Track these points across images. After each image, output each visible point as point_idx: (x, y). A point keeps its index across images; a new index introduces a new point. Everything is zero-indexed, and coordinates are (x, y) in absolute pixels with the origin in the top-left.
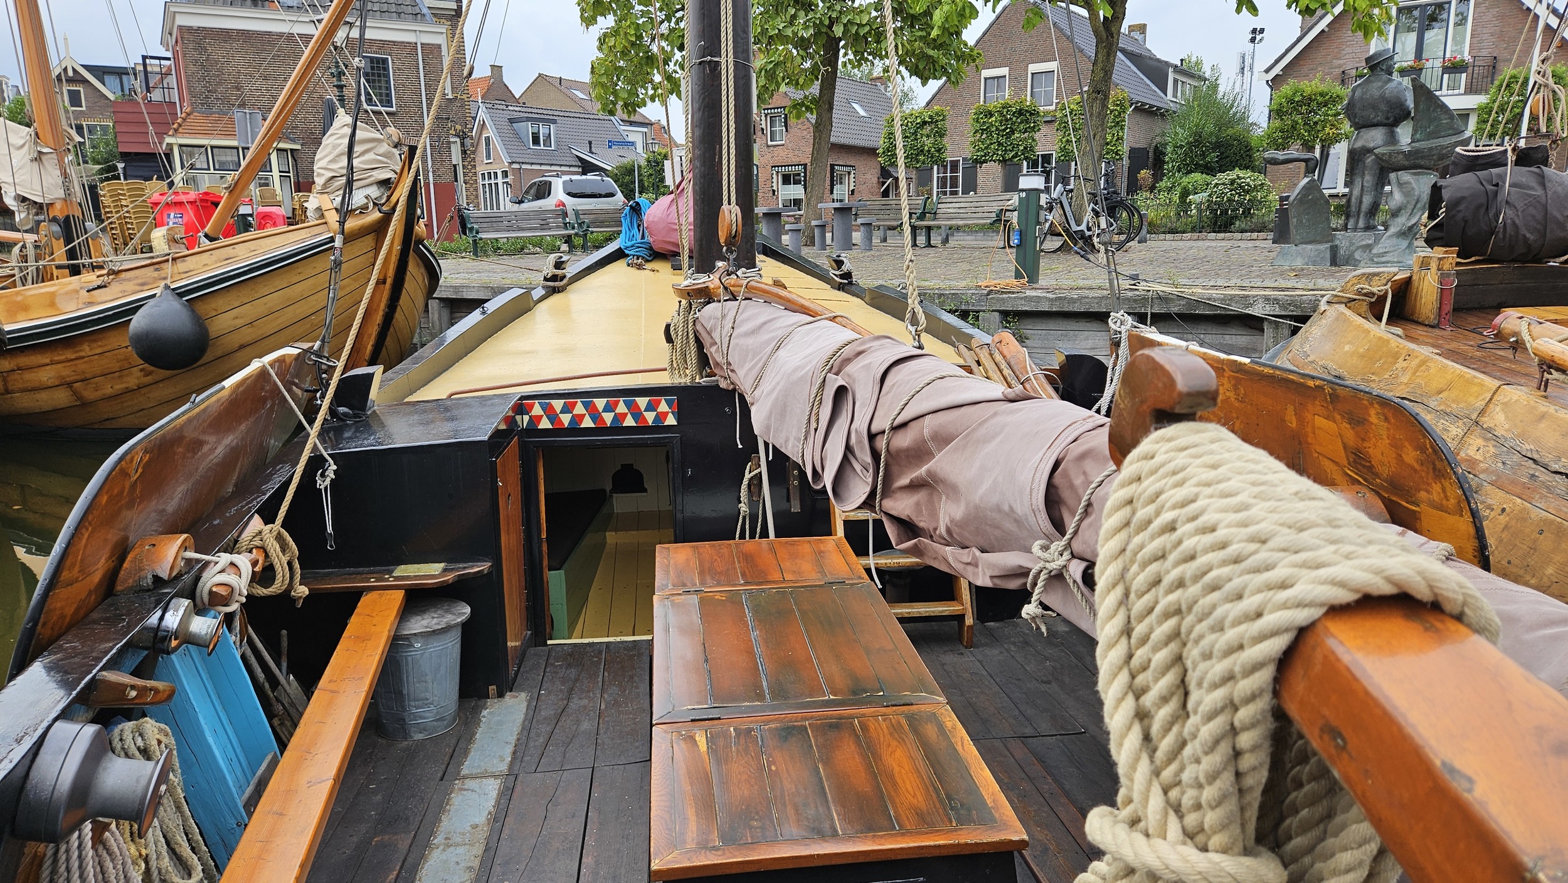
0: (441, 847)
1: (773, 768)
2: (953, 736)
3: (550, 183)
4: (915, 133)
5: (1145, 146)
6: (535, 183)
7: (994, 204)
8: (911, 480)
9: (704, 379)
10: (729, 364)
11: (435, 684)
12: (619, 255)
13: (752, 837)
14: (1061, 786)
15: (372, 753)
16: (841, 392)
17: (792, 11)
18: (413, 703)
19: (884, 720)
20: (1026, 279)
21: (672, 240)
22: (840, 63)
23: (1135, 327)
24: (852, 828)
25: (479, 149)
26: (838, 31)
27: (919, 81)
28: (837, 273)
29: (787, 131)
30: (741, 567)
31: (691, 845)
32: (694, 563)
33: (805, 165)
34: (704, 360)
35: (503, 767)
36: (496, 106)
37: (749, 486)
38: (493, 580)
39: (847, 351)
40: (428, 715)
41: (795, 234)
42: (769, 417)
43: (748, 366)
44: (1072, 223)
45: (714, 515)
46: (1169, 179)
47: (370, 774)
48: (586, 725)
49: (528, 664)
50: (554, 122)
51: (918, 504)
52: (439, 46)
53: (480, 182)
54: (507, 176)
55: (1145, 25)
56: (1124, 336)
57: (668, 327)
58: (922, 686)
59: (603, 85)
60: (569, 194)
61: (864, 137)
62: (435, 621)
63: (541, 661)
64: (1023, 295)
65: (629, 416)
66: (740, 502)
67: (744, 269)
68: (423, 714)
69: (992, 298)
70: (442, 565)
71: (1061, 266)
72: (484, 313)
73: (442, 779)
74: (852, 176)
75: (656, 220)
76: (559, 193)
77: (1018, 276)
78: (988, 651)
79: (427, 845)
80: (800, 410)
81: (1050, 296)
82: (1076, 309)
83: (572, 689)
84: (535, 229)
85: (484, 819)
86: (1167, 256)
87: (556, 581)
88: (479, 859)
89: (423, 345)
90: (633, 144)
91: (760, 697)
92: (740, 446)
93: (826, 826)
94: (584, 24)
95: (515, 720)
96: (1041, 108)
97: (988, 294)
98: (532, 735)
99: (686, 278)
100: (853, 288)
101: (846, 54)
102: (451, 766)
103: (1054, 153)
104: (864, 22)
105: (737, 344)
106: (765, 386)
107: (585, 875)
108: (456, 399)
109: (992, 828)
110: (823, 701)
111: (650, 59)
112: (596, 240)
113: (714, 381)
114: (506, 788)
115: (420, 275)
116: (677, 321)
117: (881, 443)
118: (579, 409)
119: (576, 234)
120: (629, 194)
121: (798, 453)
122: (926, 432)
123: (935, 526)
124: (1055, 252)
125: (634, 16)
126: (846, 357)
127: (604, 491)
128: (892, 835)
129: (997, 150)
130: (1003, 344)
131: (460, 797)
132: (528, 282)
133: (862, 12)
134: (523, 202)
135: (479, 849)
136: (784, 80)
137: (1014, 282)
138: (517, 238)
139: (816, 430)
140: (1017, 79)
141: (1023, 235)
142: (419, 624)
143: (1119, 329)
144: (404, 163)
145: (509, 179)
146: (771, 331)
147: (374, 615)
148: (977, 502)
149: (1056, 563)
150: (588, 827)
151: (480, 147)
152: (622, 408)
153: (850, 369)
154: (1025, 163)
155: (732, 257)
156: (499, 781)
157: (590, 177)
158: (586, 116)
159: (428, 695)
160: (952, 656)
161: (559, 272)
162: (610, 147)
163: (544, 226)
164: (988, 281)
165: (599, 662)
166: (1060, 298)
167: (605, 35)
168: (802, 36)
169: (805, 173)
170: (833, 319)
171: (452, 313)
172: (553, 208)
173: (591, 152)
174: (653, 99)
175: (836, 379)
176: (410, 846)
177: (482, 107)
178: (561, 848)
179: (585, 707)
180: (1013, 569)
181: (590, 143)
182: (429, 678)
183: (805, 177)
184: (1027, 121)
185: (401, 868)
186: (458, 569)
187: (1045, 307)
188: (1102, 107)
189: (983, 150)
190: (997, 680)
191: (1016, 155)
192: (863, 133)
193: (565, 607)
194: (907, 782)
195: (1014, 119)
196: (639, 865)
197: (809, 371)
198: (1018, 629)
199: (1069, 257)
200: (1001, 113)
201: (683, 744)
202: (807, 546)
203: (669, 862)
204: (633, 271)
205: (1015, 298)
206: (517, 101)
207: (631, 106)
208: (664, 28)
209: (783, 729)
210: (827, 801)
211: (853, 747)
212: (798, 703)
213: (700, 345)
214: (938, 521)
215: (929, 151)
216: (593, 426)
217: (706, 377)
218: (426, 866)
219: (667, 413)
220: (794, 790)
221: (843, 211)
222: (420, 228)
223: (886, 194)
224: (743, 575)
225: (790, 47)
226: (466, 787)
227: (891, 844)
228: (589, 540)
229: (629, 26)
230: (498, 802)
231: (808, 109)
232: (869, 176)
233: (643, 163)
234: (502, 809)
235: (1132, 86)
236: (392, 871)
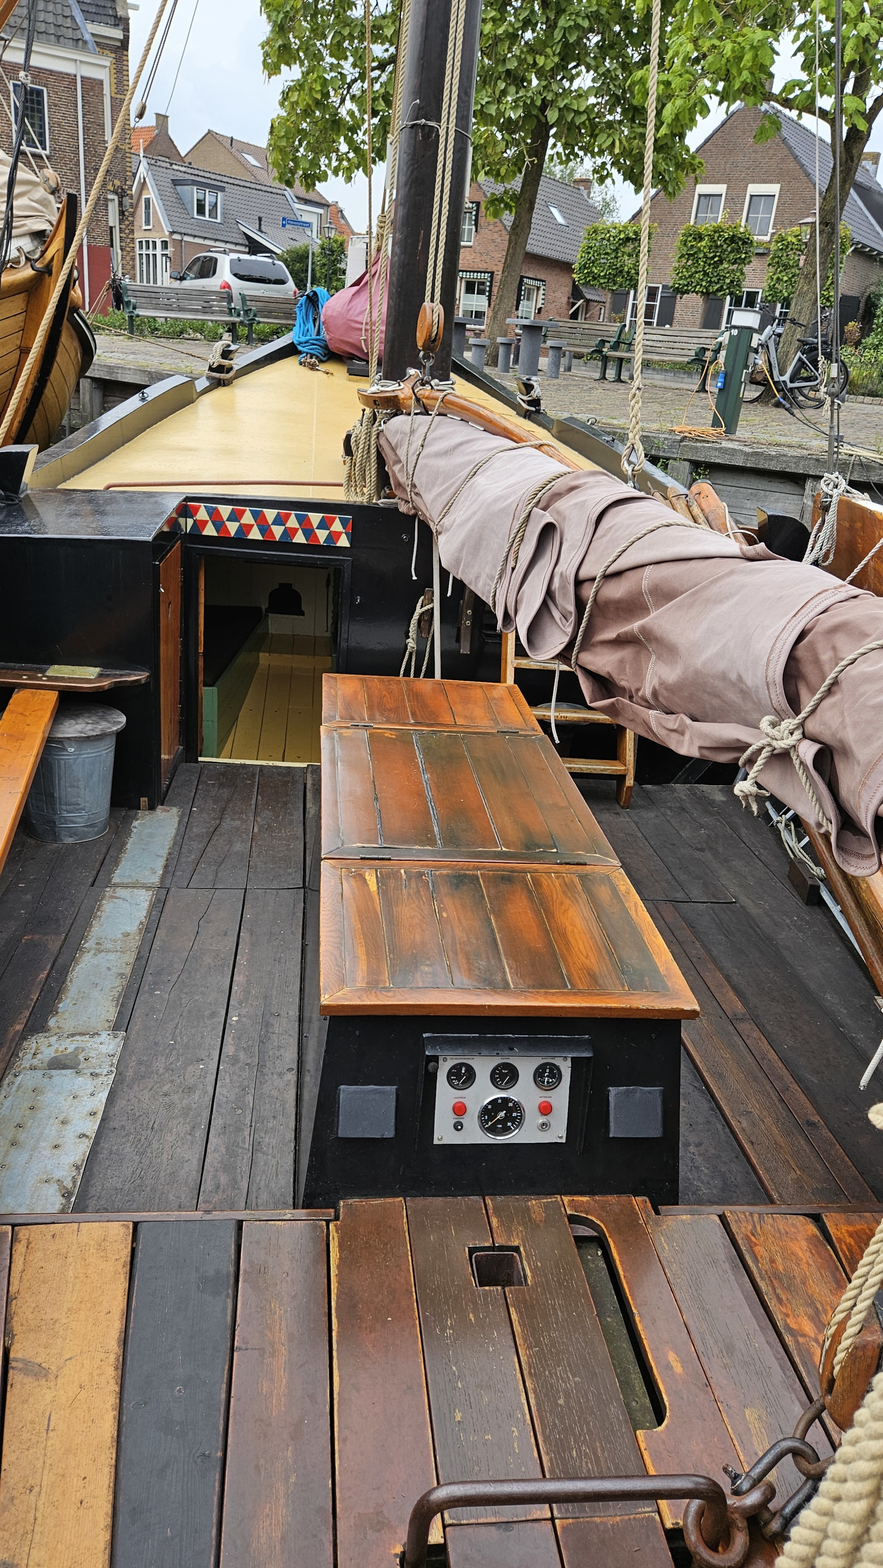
0: (93, 952)
1: (445, 915)
2: (627, 901)
3: (216, 259)
4: (616, 250)
5: (857, 295)
6: (198, 259)
7: (695, 340)
8: (618, 635)
9: (383, 500)
10: (414, 486)
11: (88, 789)
12: (290, 351)
13: (423, 982)
14: (709, 952)
15: (20, 852)
16: (548, 530)
17: (502, 85)
18: (64, 807)
19: (557, 878)
20: (724, 429)
21: (350, 340)
22: (547, 157)
23: (848, 492)
24: (524, 982)
25: (138, 212)
26: (552, 115)
27: (632, 187)
28: (525, 398)
29: (476, 231)
30: (411, 706)
31: (361, 984)
32: (363, 697)
33: (492, 273)
34: (383, 479)
35: (155, 879)
36: (159, 163)
37: (419, 621)
38: (150, 690)
39: (559, 485)
40: (79, 820)
41: (479, 349)
42: (461, 549)
43: (436, 490)
44: (776, 372)
45: (380, 647)
46: (877, 335)
47: (19, 872)
48: (238, 847)
49: (179, 779)
50: (222, 189)
51: (622, 661)
52: (101, 82)
53: (138, 251)
54: (166, 248)
55: (879, 155)
56: (835, 500)
57: (348, 437)
58: (595, 847)
59: (282, 150)
60: (235, 275)
61: (559, 249)
62: (89, 727)
63: (193, 778)
64: (718, 446)
65: (300, 532)
66: (408, 637)
67: (436, 381)
68: (74, 819)
69: (685, 446)
70: (98, 670)
71: (758, 418)
72: (143, 399)
73: (92, 885)
74: (541, 292)
75: (334, 314)
76: (224, 274)
77: (716, 423)
78: (645, 814)
79: (78, 948)
80: (498, 546)
81: (747, 449)
82: (771, 468)
83: (224, 810)
84: (196, 311)
85: (136, 928)
86: (869, 420)
87: (209, 696)
88: (131, 967)
89: (73, 430)
90: (309, 225)
91: (432, 841)
92: (415, 578)
93: (498, 978)
94: (266, 72)
95: (167, 834)
96: (755, 238)
97: (681, 441)
98: (183, 850)
99: (372, 385)
100: (540, 417)
101: (554, 145)
102: (101, 873)
103: (761, 291)
104: (582, 109)
105: (426, 465)
106: (457, 515)
107: (236, 992)
108: (115, 492)
109: (664, 996)
110: (495, 852)
111: (336, 124)
112: (262, 332)
113: (393, 503)
114: (158, 900)
115: (73, 348)
116: (360, 432)
117: (589, 592)
118: (248, 518)
119: (241, 323)
120: (300, 284)
121: (489, 592)
122: (645, 585)
123: (638, 686)
124: (752, 402)
125: (321, 69)
126: (557, 491)
127: (260, 609)
128: (564, 994)
129: (702, 280)
130: (702, 496)
131: (112, 904)
132: (189, 371)
133: (580, 96)
134: (185, 279)
135: (131, 957)
136: (483, 168)
137: (711, 430)
138: (176, 319)
139: (513, 569)
140: (734, 200)
141: (728, 378)
142: (73, 728)
143: (830, 492)
144: (62, 214)
145: (170, 251)
146: (467, 454)
147: (27, 714)
148: (699, 666)
149: (785, 741)
150: (240, 947)
151: (139, 209)
152: (293, 522)
153: (560, 505)
154: (728, 298)
155: (429, 364)
156: (151, 893)
157: (259, 258)
158: (257, 187)
159: (80, 801)
160: (608, 815)
161: (226, 362)
162: (284, 225)
163: (206, 310)
164: (682, 427)
165: (252, 785)
166: (757, 454)
167: (290, 89)
168: (510, 117)
169: (491, 282)
170: (539, 447)
171: (104, 396)
172: (218, 289)
173: (260, 230)
174: (336, 172)
175: (544, 515)
176: (61, 948)
177: (144, 162)
178: (213, 964)
179: (237, 829)
180: (729, 742)
181: (260, 219)
182: (81, 784)
183: (491, 287)
184: (738, 251)
185: (52, 968)
186: (115, 676)
187: (739, 462)
188: (828, 242)
189: (686, 279)
190: (652, 843)
191: (721, 289)
192: (558, 243)
193: (216, 724)
194: (580, 942)
195: (725, 246)
196: (290, 988)
197: (512, 503)
198: (675, 795)
199: (766, 410)
200: (712, 239)
201: (352, 881)
202: (479, 691)
203: (339, 998)
204: (305, 371)
205: (709, 448)
206: (182, 159)
207: (312, 179)
208: (356, 89)
209: (455, 877)
210: (499, 953)
211: (525, 901)
212: (470, 852)
213: (381, 461)
214: (642, 681)
215: (628, 272)
216: (261, 538)
217: (385, 498)
218: (77, 969)
219: (340, 534)
220: (465, 939)
221: (532, 330)
222: (76, 293)
223: (574, 316)
224: (414, 714)
225: (494, 128)
226: (117, 895)
227: (563, 1002)
228: (242, 658)
229: (315, 81)
230: (149, 914)
231: (508, 207)
232: (558, 294)
233: (317, 250)
234: (154, 921)
235: (855, 224)
236: (43, 969)
